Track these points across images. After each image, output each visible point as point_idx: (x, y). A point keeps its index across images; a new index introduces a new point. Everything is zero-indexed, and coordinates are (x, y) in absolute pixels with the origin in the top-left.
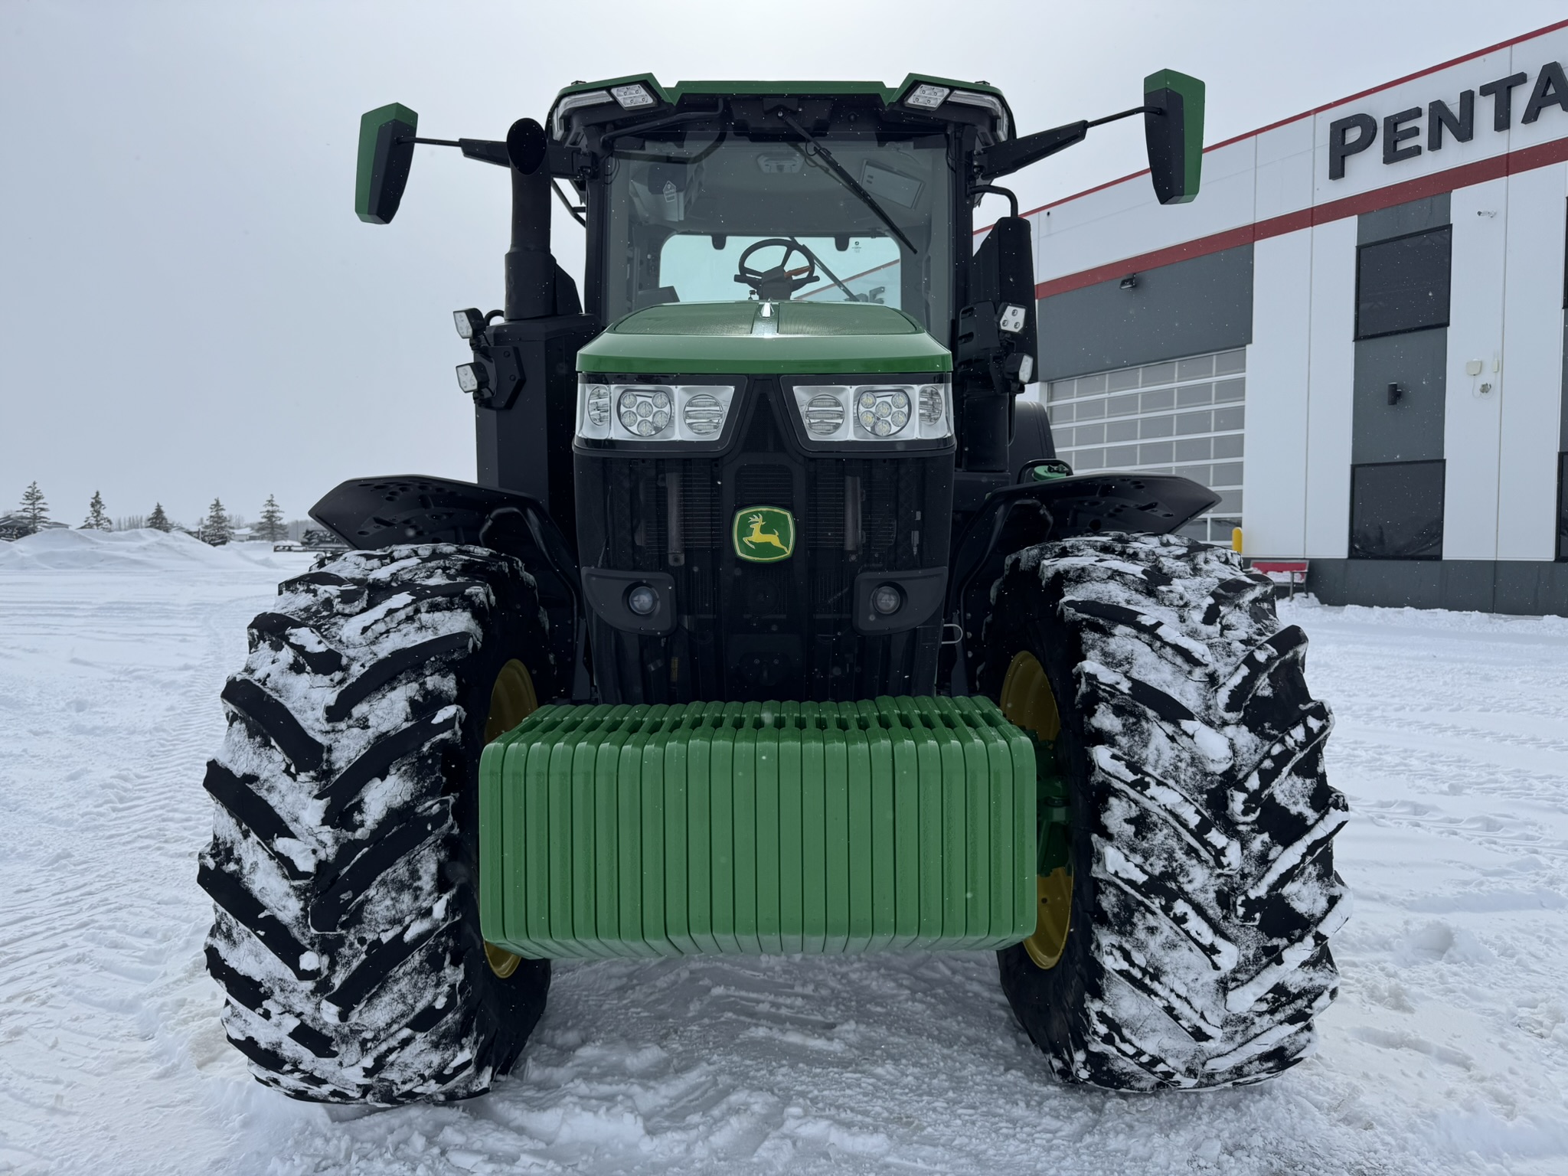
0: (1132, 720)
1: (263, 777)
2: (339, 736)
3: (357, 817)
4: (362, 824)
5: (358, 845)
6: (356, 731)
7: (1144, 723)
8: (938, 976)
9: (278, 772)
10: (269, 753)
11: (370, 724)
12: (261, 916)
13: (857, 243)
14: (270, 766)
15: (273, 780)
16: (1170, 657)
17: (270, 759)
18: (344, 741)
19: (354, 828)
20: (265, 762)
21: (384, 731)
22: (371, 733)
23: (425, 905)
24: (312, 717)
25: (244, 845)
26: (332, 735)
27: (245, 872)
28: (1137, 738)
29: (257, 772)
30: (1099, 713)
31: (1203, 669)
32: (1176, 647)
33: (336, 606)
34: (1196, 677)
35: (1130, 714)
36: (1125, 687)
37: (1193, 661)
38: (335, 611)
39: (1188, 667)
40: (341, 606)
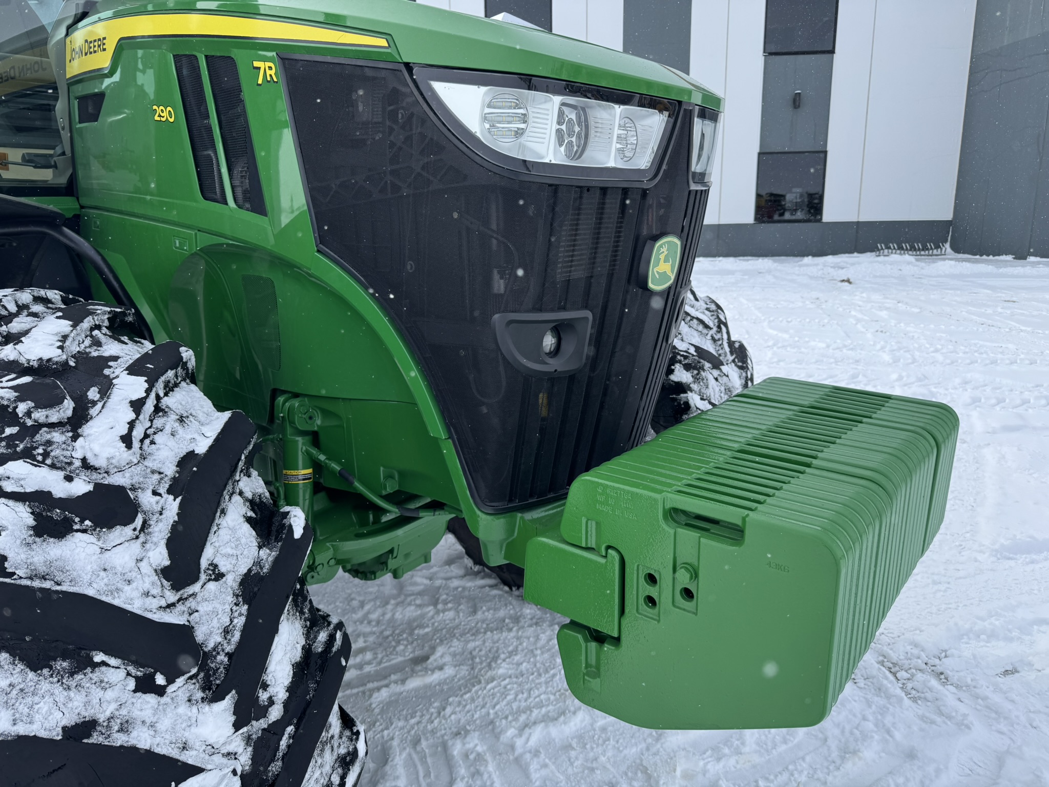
0: (696, 372)
1: (102, 718)
2: (191, 603)
3: (263, 696)
4: (271, 702)
5: (275, 730)
6: (212, 586)
7: (702, 373)
8: (421, 587)
9: (128, 696)
10: (96, 676)
11: (223, 569)
14: (110, 694)
15: (124, 712)
16: (695, 326)
17: (103, 685)
18: (204, 608)
19: (263, 712)
20: (97, 693)
21: (245, 571)
22: (232, 581)
23: (343, 751)
24: (136, 594)
26: (180, 607)
28: (701, 384)
29: (88, 714)
30: (676, 372)
31: (711, 332)
32: (698, 319)
33: (28, 414)
34: (709, 337)
35: (695, 368)
36: (692, 350)
37: (707, 327)
38: (29, 423)
39: (705, 331)
40: (40, 415)
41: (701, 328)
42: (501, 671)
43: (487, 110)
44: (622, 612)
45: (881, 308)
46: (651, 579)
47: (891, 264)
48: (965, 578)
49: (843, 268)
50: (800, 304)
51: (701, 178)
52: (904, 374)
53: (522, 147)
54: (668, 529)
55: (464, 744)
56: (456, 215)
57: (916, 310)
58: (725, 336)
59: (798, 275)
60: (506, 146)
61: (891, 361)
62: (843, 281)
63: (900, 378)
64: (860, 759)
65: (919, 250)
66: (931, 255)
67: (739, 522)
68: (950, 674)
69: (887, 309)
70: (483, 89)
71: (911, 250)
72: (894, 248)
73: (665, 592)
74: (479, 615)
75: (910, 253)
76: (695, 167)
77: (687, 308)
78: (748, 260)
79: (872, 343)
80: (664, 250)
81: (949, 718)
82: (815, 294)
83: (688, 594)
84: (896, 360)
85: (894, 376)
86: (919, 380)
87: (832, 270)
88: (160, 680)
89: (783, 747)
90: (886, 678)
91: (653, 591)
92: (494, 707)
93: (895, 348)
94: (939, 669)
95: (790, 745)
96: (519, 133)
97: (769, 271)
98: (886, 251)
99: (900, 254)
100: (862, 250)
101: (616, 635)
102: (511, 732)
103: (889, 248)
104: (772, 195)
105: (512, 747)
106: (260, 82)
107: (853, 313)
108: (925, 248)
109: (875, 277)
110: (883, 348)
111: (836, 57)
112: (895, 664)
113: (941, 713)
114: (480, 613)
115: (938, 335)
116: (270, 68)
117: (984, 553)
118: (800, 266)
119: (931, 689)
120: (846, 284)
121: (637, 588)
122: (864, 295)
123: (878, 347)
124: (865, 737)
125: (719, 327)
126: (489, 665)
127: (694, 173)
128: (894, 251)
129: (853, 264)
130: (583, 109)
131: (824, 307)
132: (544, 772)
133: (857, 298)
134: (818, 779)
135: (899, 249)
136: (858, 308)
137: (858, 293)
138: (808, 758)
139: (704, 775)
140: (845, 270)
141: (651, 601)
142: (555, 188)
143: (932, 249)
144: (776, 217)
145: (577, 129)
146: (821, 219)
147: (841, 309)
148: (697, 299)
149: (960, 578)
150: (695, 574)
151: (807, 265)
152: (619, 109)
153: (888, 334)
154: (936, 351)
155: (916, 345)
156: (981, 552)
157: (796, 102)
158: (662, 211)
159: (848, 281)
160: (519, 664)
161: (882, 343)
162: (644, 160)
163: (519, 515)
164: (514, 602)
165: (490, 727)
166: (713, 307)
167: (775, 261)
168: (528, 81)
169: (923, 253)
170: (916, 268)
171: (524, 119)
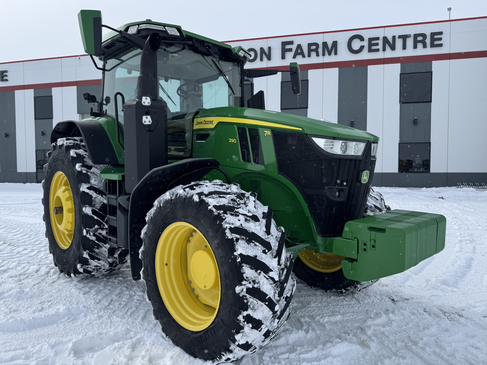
0: (374, 213)
2: (270, 239)
3: (281, 261)
4: (282, 263)
6: (272, 237)
10: (257, 248)
12: (267, 298)
13: (171, 80)
14: (259, 252)
15: (261, 255)
18: (271, 241)
20: (257, 251)
21: (276, 236)
24: (262, 235)
25: (259, 277)
27: (261, 286)
29: (256, 254)
30: (368, 212)
31: (378, 201)
32: (374, 197)
33: (239, 201)
34: (378, 203)
35: (374, 211)
36: (373, 206)
37: (377, 200)
38: (239, 203)
39: (377, 201)
40: (240, 201)
41: (375, 199)
42: (312, 306)
43: (325, 144)
44: (358, 253)
45: (456, 209)
46: (365, 244)
47: (464, 191)
48: (475, 293)
49: (440, 193)
50: (420, 207)
51: (374, 157)
52: (462, 233)
53: (333, 151)
54: (369, 232)
55: (304, 319)
56: (315, 165)
57: (474, 210)
58: (383, 203)
59: (419, 195)
60: (329, 151)
61: (458, 228)
62: (440, 198)
63: (461, 234)
64: (430, 330)
65: (478, 186)
66: (484, 188)
67: (384, 228)
68: (464, 315)
69: (459, 209)
70: (325, 139)
71: (474, 186)
72: (466, 185)
73: (368, 247)
74: (302, 293)
75: (473, 187)
76: (373, 154)
77: (371, 194)
78: (396, 188)
79: (450, 222)
80: (365, 173)
81: (461, 324)
82: (426, 203)
83: (373, 246)
84: (460, 228)
85: (458, 234)
86: (469, 235)
87: (435, 193)
88: (267, 251)
89: (405, 327)
90: (441, 314)
91: (365, 247)
92: (312, 313)
93: (460, 224)
94: (461, 314)
95: (407, 327)
96: (332, 148)
97: (406, 193)
98: (462, 186)
99: (469, 187)
100: (450, 185)
101: (356, 259)
102: (318, 318)
103: (463, 185)
104: (408, 161)
105: (319, 322)
106: (265, 135)
107: (443, 210)
108: (481, 185)
109: (455, 196)
110: (455, 224)
111: (432, 104)
112: (445, 312)
113: (458, 323)
114: (302, 292)
115: (481, 220)
116: (269, 133)
117: (484, 287)
118: (420, 191)
119: (456, 318)
120: (441, 199)
121: (361, 247)
122: (449, 204)
123: (453, 223)
124: (432, 325)
125: (381, 200)
126: (308, 304)
127: (372, 156)
128: (466, 186)
129: (445, 191)
130: (346, 143)
131: (430, 208)
132: (330, 327)
133: (446, 205)
134: (416, 334)
135: (468, 185)
136: (446, 209)
137: (446, 203)
138: (413, 330)
139: (380, 331)
140: (441, 193)
141: (365, 250)
142: (340, 159)
143: (484, 185)
144: (410, 170)
145: (344, 147)
146: (430, 171)
147: (438, 209)
148: (374, 192)
149: (473, 293)
150: (375, 241)
151: (424, 191)
152: (354, 143)
153: (458, 219)
154: (479, 226)
155: (470, 223)
156: (483, 287)
157: (415, 122)
158: (364, 165)
159: (442, 198)
160: (317, 305)
161: (455, 222)
162: (360, 154)
163: (328, 238)
164: (313, 291)
165: (312, 317)
166: (379, 194)
167: (408, 189)
168: (334, 138)
169: (480, 187)
170: (475, 193)
171: (333, 145)
